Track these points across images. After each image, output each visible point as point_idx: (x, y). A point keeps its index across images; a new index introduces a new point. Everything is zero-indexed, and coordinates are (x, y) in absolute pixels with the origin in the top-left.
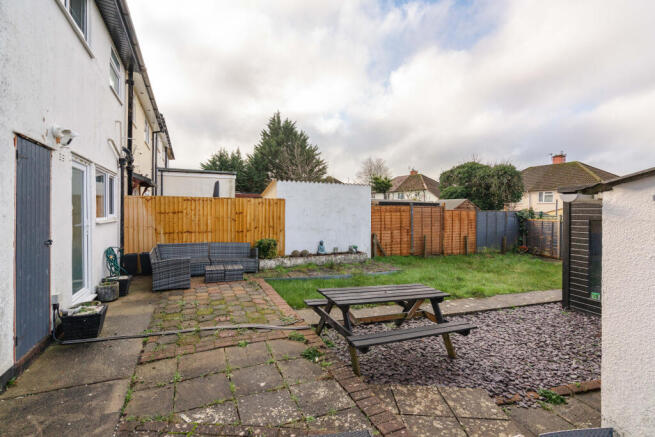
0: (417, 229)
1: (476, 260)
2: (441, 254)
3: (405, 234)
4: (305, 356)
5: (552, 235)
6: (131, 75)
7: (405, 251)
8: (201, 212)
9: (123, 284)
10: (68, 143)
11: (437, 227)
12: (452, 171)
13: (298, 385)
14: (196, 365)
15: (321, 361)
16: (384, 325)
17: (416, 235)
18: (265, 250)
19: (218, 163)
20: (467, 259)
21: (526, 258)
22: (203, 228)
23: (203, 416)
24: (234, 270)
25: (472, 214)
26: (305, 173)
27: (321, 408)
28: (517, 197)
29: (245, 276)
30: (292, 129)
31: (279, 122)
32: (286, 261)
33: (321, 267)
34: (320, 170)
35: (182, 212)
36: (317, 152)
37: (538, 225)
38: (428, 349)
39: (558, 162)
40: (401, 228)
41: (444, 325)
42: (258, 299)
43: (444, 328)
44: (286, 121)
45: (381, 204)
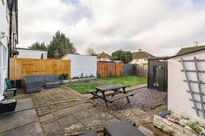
0: (109, 69)
1: (124, 77)
2: (115, 76)
3: (106, 71)
4: (94, 107)
5: (141, 70)
6: (11, 12)
7: (106, 76)
8: (41, 64)
9: (15, 91)
10: (3, 37)
11: (114, 69)
12: (115, 53)
13: (96, 114)
14: (60, 114)
15: (99, 107)
16: (109, 96)
17: (109, 71)
18: (65, 77)
19: (35, 46)
20: (122, 77)
21: (136, 76)
22: (41, 70)
23: (73, 127)
24: (56, 84)
25: (123, 65)
26: (69, 51)
27: (106, 119)
28: (131, 60)
29: (60, 86)
30: (64, 36)
31: (59, 34)
32: (72, 80)
33: (83, 81)
34: (74, 51)
35: (33, 64)
36: (73, 45)
37: (138, 68)
38: (123, 101)
39: (140, 51)
40: (105, 69)
41: (126, 94)
42: (69, 92)
43: (126, 95)
44: (62, 34)
45: (99, 62)
